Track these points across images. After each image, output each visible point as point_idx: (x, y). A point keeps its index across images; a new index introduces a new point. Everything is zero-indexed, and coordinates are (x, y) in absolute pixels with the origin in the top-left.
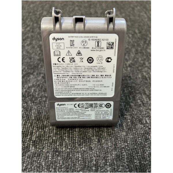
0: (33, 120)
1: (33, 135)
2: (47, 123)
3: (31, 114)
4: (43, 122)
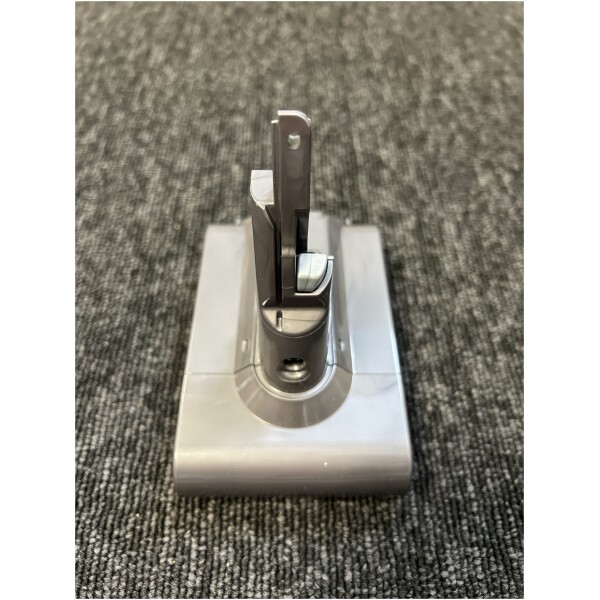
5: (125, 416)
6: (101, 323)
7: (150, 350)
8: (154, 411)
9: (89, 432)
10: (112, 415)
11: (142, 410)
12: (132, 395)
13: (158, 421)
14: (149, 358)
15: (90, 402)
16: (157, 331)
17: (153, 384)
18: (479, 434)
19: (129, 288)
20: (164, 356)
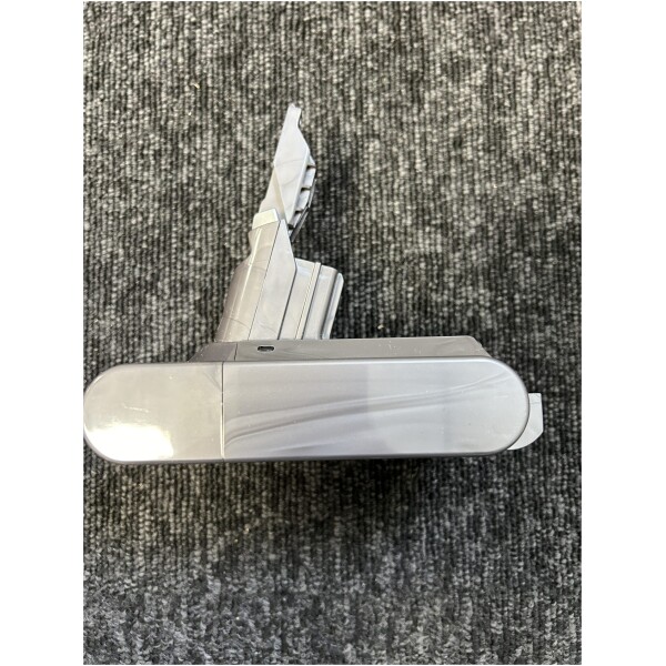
0: (200, 498)
1: (209, 546)
2: (245, 508)
3: (189, 476)
4: (231, 506)
8: (207, 318)
9: (148, 340)
10: (167, 323)
13: (212, 327)
14: (192, 261)
15: (143, 311)
17: (201, 290)
18: (514, 340)
20: (207, 259)
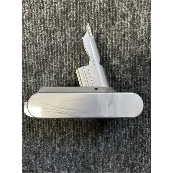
5: (50, 81)
6: (39, 54)
7: (54, 63)
11: (54, 79)
12: (51, 76)
16: (54, 57)
19: (44, 42)
